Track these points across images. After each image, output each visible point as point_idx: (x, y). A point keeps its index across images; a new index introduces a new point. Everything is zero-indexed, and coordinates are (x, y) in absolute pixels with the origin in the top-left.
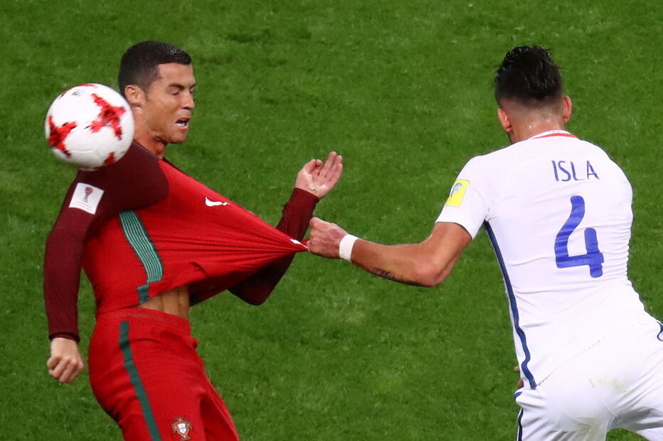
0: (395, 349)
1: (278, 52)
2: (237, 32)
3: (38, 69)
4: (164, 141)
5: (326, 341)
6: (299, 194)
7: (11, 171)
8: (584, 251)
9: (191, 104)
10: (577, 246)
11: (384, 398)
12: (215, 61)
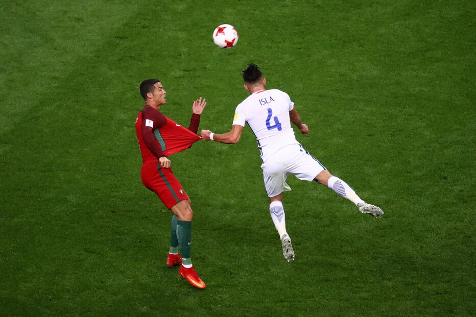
0: (237, 156)
1: (198, 73)
2: (185, 69)
3: (129, 84)
4: (161, 104)
5: (217, 155)
6: (194, 115)
7: (124, 113)
8: (275, 124)
9: (165, 92)
10: (272, 123)
11: (235, 170)
12: (180, 78)
